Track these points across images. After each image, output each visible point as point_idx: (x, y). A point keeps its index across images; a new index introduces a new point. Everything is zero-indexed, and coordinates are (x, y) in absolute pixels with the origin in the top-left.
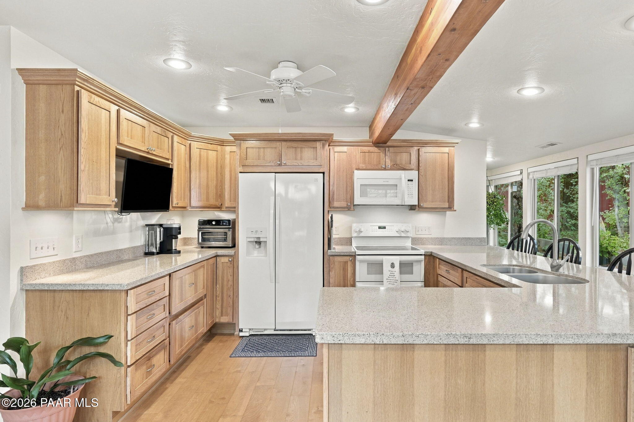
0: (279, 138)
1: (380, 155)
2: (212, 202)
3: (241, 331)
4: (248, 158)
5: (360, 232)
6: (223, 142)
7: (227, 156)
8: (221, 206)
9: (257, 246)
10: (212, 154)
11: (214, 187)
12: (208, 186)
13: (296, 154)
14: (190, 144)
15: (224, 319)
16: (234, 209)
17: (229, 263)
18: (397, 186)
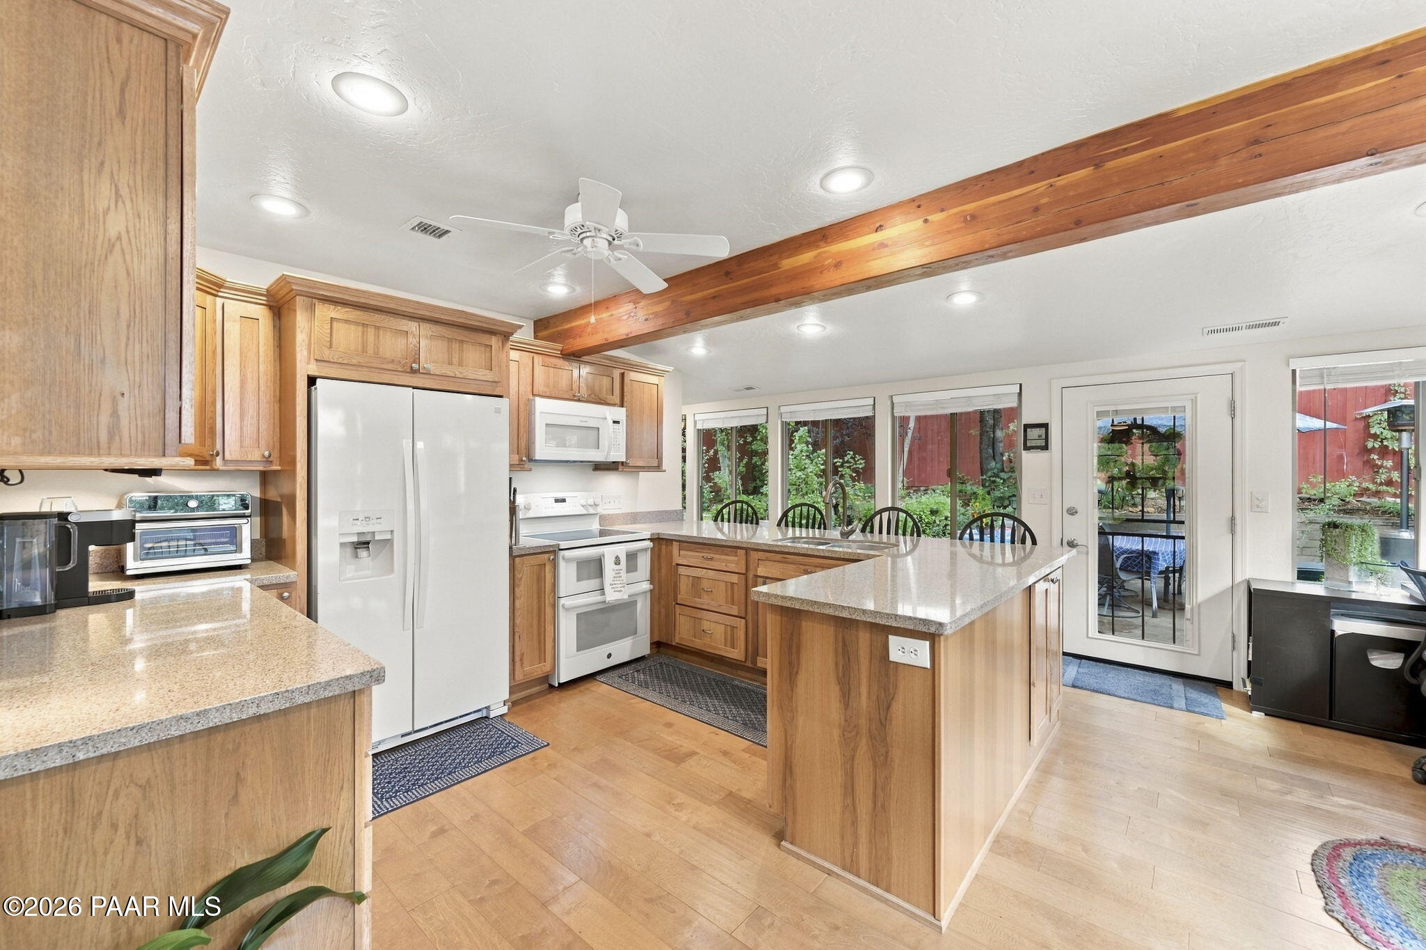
0: (414, 311)
1: (571, 375)
4: (334, 343)
6: (221, 287)
9: (362, 554)
18: (599, 430)
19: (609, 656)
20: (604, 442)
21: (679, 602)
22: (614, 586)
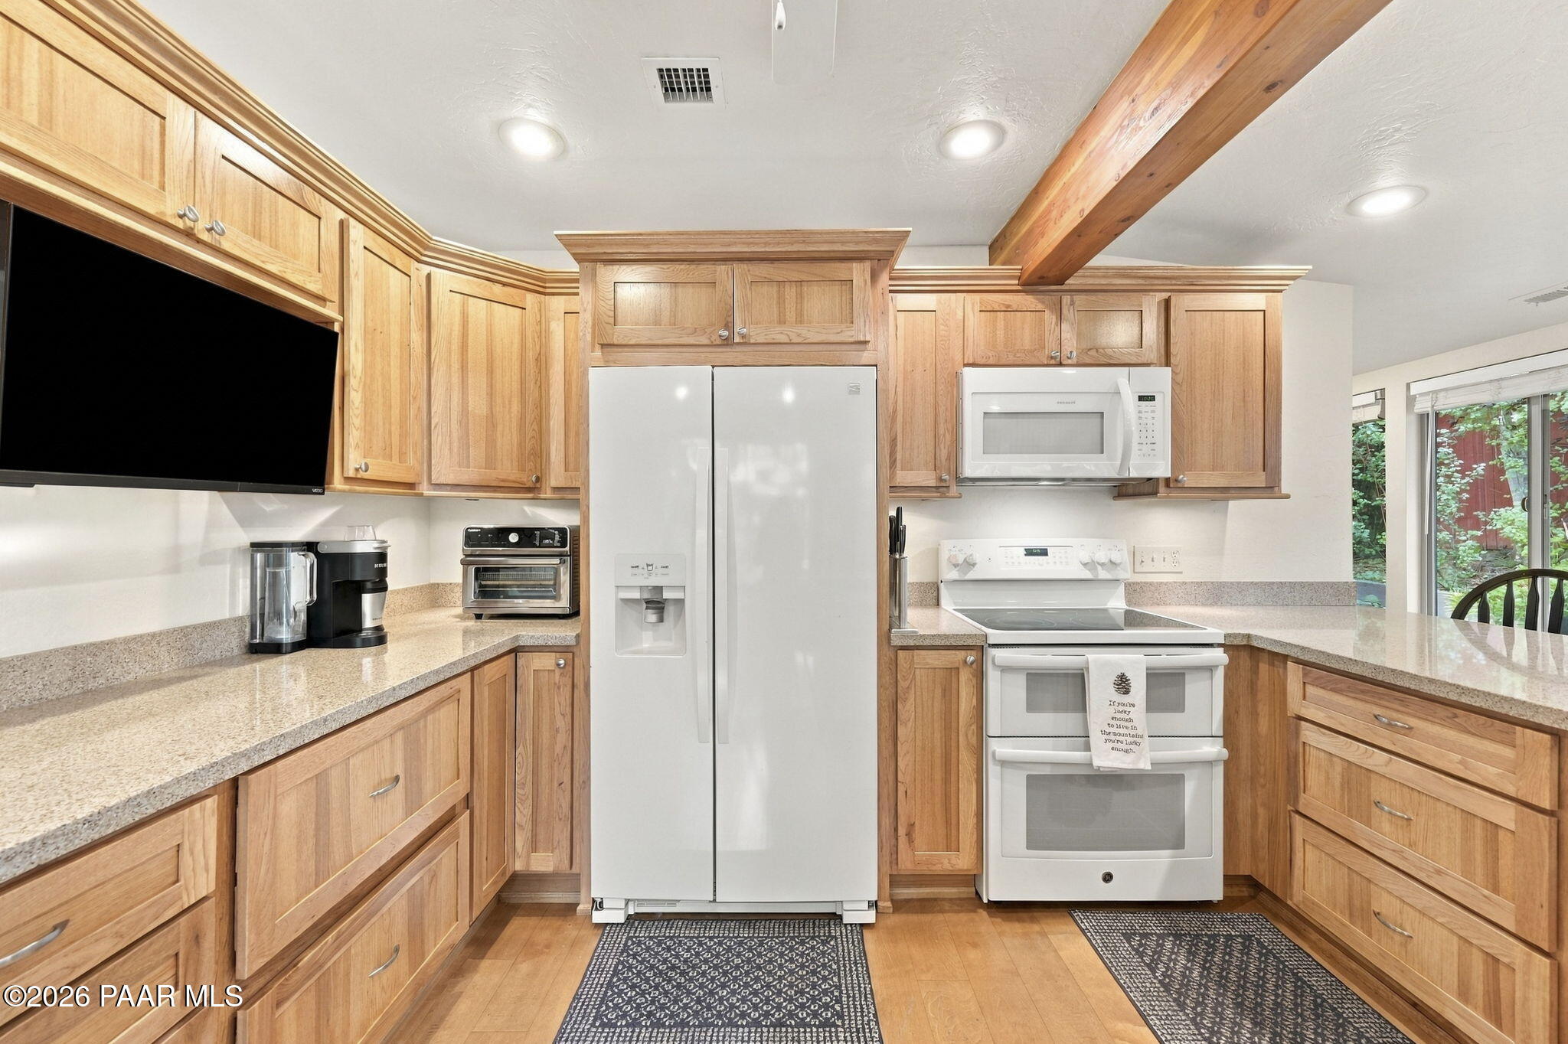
0: (724, 250)
1: (1042, 321)
2: (507, 470)
3: (598, 905)
4: (619, 318)
5: (970, 564)
6: (544, 281)
7: (557, 329)
8: (538, 485)
9: (652, 617)
10: (506, 319)
11: (514, 424)
12: (491, 421)
13: (781, 301)
14: (429, 276)
15: (543, 863)
16: (572, 495)
17: (558, 672)
18: (1102, 417)
19: (1108, 878)
20: (1115, 441)
21: (1300, 810)
22: (1112, 737)
